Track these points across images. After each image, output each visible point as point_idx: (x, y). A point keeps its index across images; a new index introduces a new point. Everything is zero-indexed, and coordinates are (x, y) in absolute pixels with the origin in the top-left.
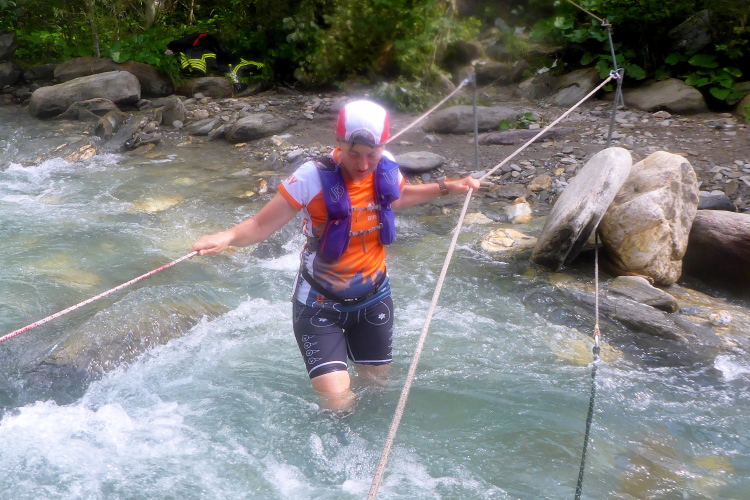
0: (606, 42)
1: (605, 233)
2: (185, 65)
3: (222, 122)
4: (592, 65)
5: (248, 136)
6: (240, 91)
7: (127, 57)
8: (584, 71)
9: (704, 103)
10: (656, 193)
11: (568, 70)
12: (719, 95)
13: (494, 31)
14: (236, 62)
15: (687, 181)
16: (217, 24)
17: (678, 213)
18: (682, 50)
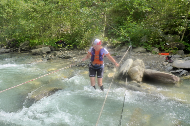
0: (129, 41)
1: (129, 74)
2: (58, 46)
3: (64, 55)
4: (127, 45)
5: (69, 58)
6: (68, 50)
7: (48, 44)
8: (125, 46)
9: (146, 51)
10: (137, 67)
11: (123, 46)
12: (148, 49)
13: (111, 39)
14: (67, 45)
15: (142, 64)
16: (64, 39)
17: (141, 70)
18: (142, 42)
